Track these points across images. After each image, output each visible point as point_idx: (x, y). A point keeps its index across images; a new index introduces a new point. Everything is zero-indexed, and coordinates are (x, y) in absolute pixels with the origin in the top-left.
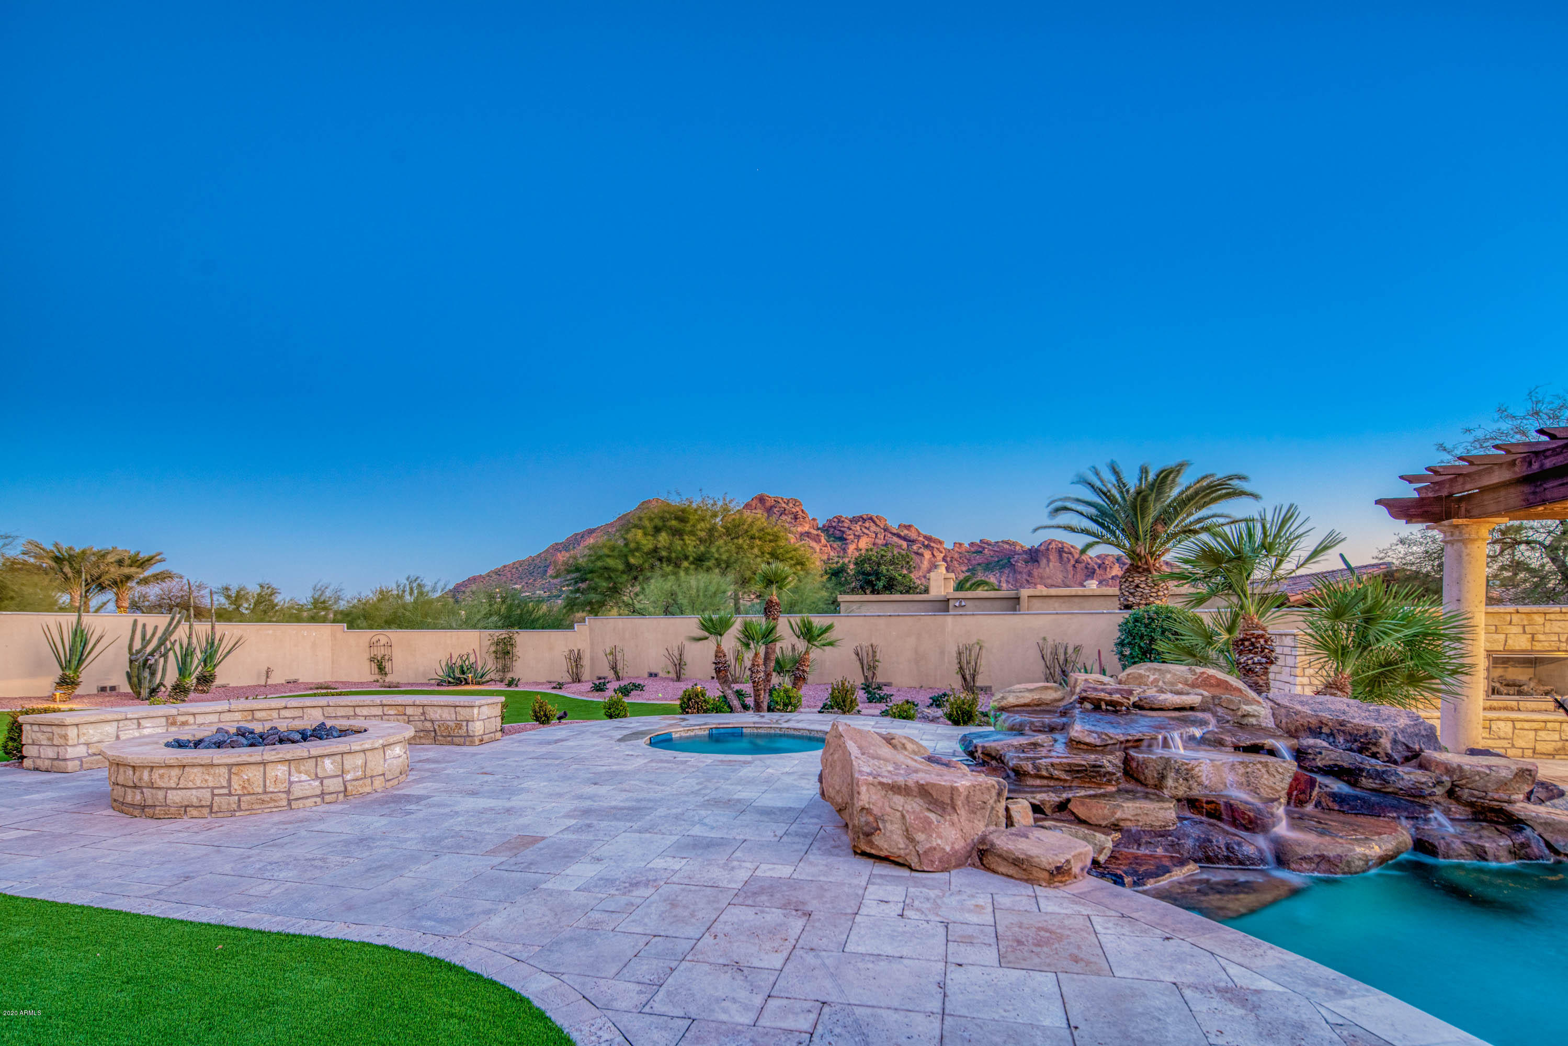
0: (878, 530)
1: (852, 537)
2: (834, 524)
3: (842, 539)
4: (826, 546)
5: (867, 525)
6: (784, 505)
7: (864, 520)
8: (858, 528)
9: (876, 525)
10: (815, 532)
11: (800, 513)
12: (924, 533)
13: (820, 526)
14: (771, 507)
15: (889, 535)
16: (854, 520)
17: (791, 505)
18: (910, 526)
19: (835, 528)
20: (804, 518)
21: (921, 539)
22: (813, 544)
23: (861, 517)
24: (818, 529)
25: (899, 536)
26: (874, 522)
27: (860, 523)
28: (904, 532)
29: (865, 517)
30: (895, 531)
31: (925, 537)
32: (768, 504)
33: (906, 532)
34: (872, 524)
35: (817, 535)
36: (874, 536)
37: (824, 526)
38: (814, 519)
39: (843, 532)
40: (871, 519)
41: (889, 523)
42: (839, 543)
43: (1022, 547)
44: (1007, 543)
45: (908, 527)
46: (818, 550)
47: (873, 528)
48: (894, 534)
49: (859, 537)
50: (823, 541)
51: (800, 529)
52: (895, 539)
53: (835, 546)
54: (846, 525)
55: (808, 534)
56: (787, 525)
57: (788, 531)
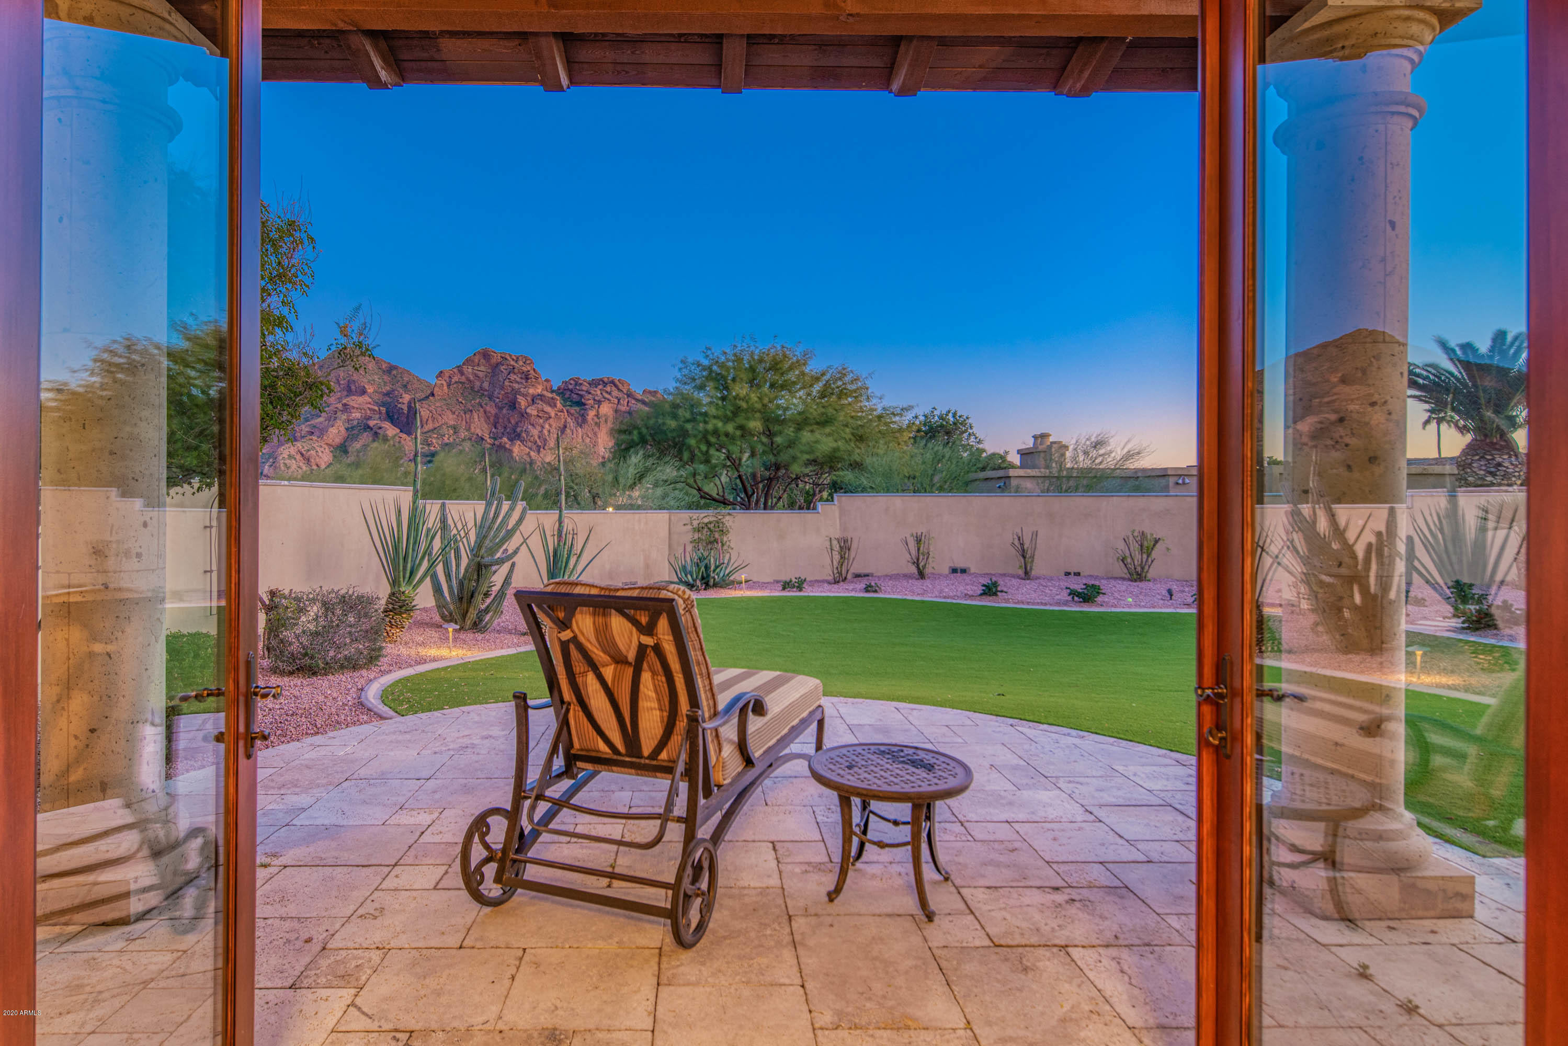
0: (620, 395)
1: (591, 402)
2: (570, 387)
3: (580, 404)
4: (562, 411)
5: (608, 389)
6: (512, 363)
7: (605, 384)
8: (599, 392)
9: (618, 389)
10: (550, 395)
11: (532, 372)
13: (555, 388)
14: (498, 364)
15: (633, 402)
16: (594, 383)
17: (521, 363)
19: (571, 391)
20: (536, 378)
22: (548, 409)
23: (602, 380)
24: (552, 392)
25: (643, 402)
26: (616, 386)
27: (600, 387)
28: (649, 399)
29: (606, 380)
30: (640, 398)
32: (494, 361)
33: (651, 398)
34: (614, 388)
35: (552, 398)
36: (616, 401)
37: (559, 388)
38: (547, 381)
39: (582, 396)
40: (613, 382)
41: (633, 388)
42: (577, 409)
45: (654, 393)
46: (553, 415)
47: (615, 393)
48: (637, 400)
49: (599, 402)
50: (559, 405)
51: (531, 391)
52: (640, 406)
53: (572, 411)
54: (584, 388)
55: (541, 397)
56: (516, 386)
57: (518, 392)
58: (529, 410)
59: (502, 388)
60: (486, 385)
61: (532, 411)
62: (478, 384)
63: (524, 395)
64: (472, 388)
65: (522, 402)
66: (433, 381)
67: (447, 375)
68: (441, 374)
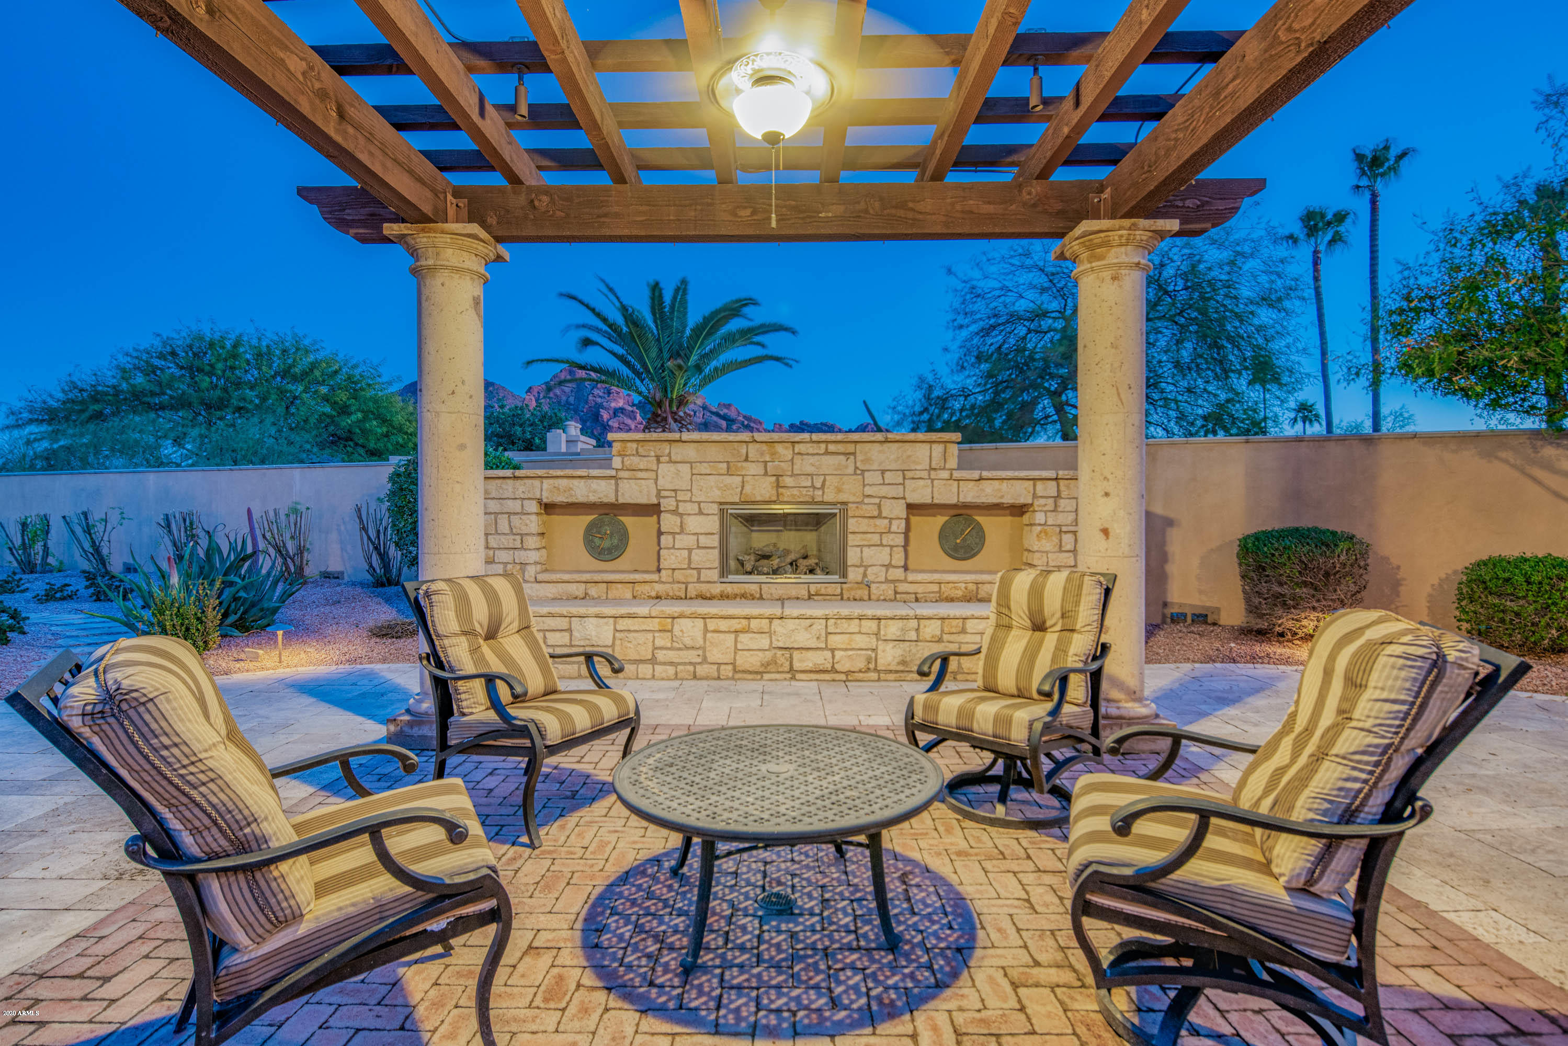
10: (630, 409)
12: (744, 413)
18: (730, 405)
21: (741, 418)
22: (629, 421)
24: (633, 405)
28: (724, 411)
31: (745, 417)
33: (725, 411)
35: (632, 411)
37: (639, 402)
38: (628, 395)
41: (708, 402)
44: (827, 425)
45: (728, 406)
46: (633, 427)
48: (713, 413)
50: (638, 417)
51: (613, 405)
52: (715, 418)
55: (622, 410)
56: (599, 400)
57: (600, 406)
58: (610, 423)
59: (587, 402)
60: (572, 399)
61: (614, 423)
62: (564, 398)
63: (605, 409)
64: (559, 403)
65: (605, 415)
66: (524, 396)
67: (536, 390)
68: (529, 390)
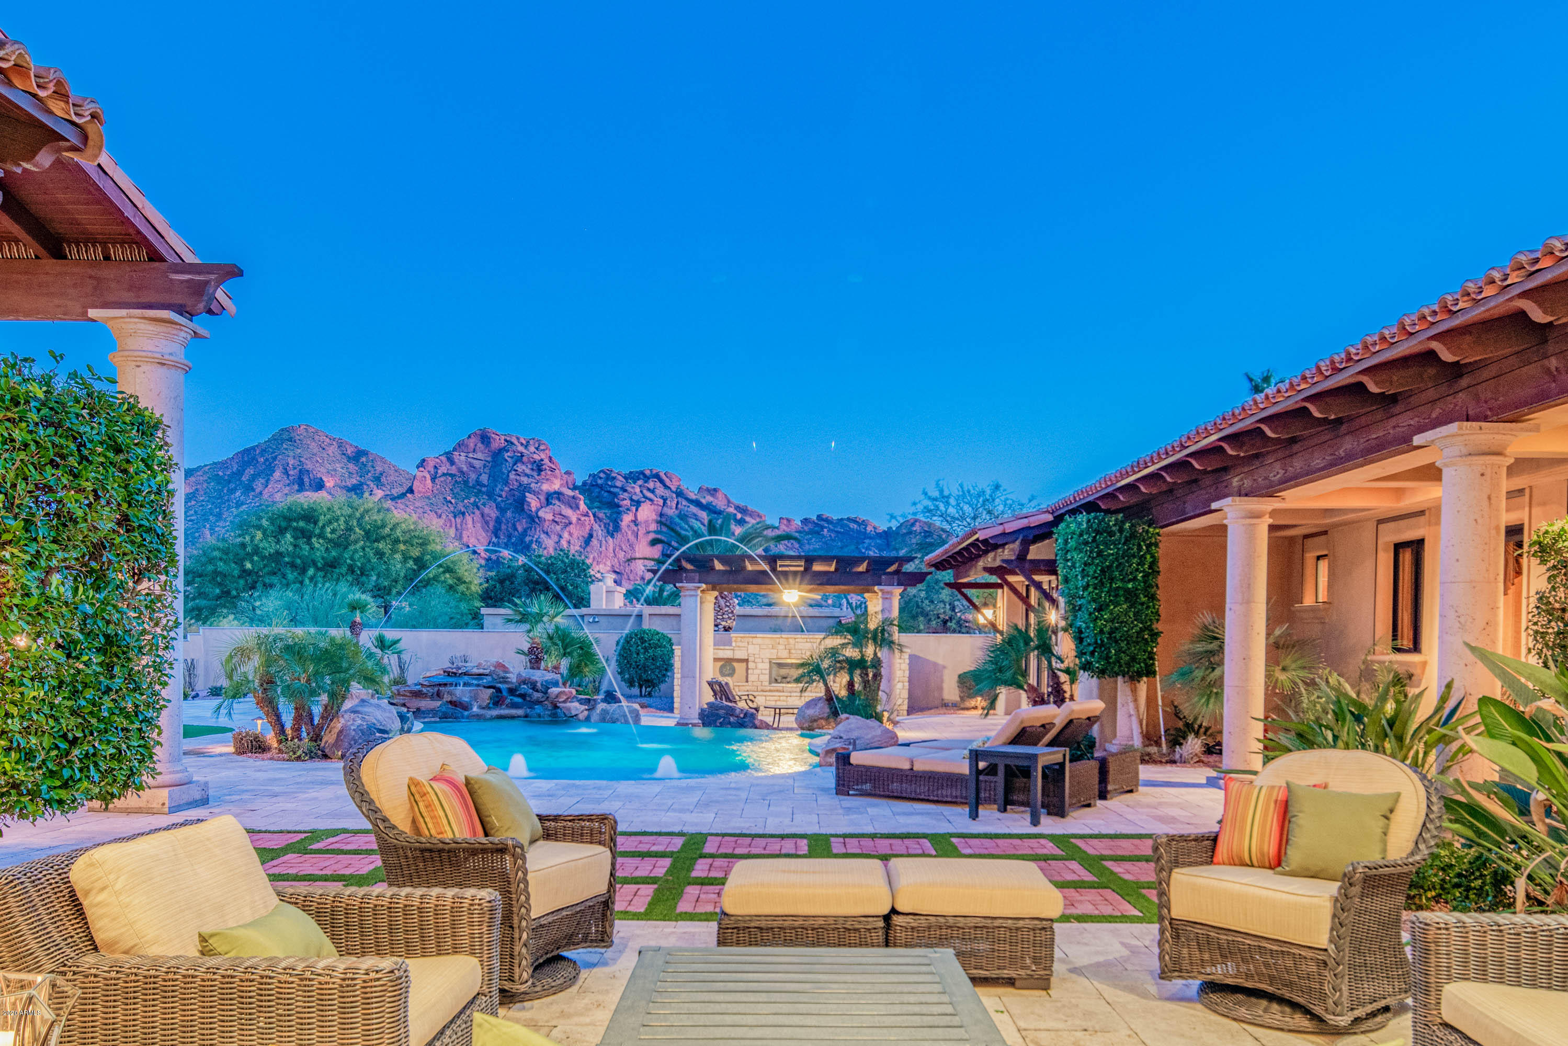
0: (667, 493)
1: (627, 502)
2: (600, 482)
3: (614, 506)
4: (586, 515)
5: (651, 485)
6: (521, 448)
7: (647, 478)
8: (638, 490)
9: (666, 486)
10: (570, 493)
11: (546, 461)
12: (737, 502)
13: (579, 483)
14: (501, 450)
15: (685, 503)
16: (632, 477)
17: (532, 449)
18: (715, 490)
19: (601, 487)
20: (552, 470)
21: (731, 510)
22: (568, 512)
23: (642, 473)
24: (575, 488)
25: (698, 504)
26: (662, 481)
27: (640, 482)
28: (706, 499)
29: (648, 473)
30: (693, 497)
31: (738, 508)
32: (495, 445)
33: (709, 498)
34: (658, 484)
35: (573, 497)
36: (661, 502)
37: (584, 484)
38: (568, 473)
39: (615, 495)
40: (657, 476)
41: (684, 485)
42: (608, 512)
43: (875, 528)
44: (854, 521)
45: (713, 492)
46: (574, 520)
47: (660, 490)
48: (691, 501)
49: (638, 504)
50: (583, 506)
51: (545, 487)
52: (693, 509)
53: (601, 515)
54: (619, 484)
55: (558, 495)
56: (525, 480)
57: (526, 489)
58: (541, 514)
59: (506, 483)
60: (484, 478)
61: (546, 514)
62: (473, 476)
63: (535, 493)
64: (466, 482)
65: (533, 502)
66: (414, 471)
67: (432, 464)
68: (422, 464)
